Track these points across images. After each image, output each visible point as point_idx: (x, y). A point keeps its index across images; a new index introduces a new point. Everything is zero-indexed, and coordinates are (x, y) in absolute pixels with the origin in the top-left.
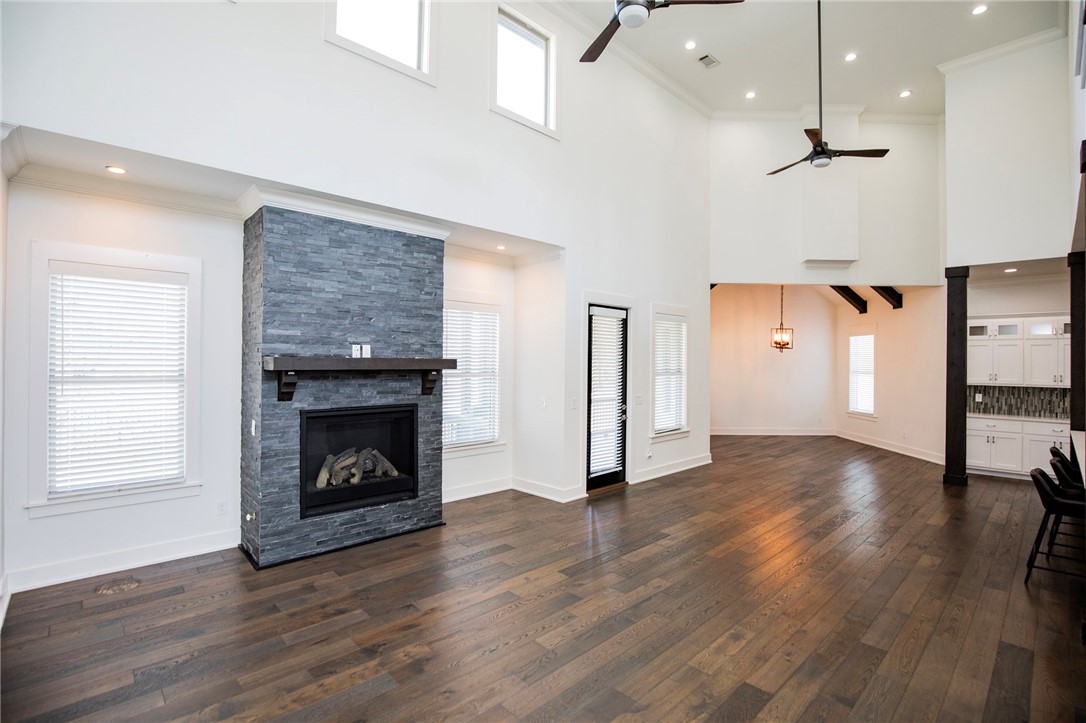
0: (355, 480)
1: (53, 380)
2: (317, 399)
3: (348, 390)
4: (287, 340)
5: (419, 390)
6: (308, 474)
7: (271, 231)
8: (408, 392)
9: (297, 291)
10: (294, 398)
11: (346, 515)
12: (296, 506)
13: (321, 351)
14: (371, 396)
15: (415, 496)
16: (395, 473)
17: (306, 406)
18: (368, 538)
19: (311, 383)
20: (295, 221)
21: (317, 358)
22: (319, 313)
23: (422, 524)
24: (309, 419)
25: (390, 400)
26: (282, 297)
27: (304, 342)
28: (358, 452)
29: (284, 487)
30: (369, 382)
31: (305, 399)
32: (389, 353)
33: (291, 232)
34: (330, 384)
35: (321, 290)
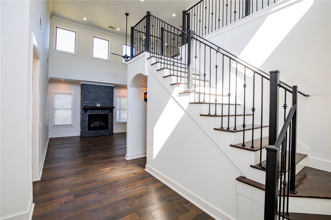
0: (97, 126)
1: (54, 109)
2: (91, 113)
3: (96, 111)
4: (86, 103)
5: (109, 112)
6: (90, 124)
7: (84, 87)
8: (107, 112)
9: (88, 96)
10: (87, 112)
11: (96, 131)
12: (87, 129)
13: (92, 105)
14: (100, 112)
15: (108, 129)
16: (105, 125)
17: (89, 114)
18: (99, 135)
19: (90, 110)
20: (87, 85)
21: (91, 106)
22: (91, 99)
23: (109, 134)
24: (90, 116)
25: (103, 113)
26: (85, 97)
27: (88, 104)
28: (99, 122)
29: (86, 126)
30: (100, 110)
31: (89, 113)
32: (103, 106)
33: (87, 87)
34: (93, 110)
35: (91, 96)
